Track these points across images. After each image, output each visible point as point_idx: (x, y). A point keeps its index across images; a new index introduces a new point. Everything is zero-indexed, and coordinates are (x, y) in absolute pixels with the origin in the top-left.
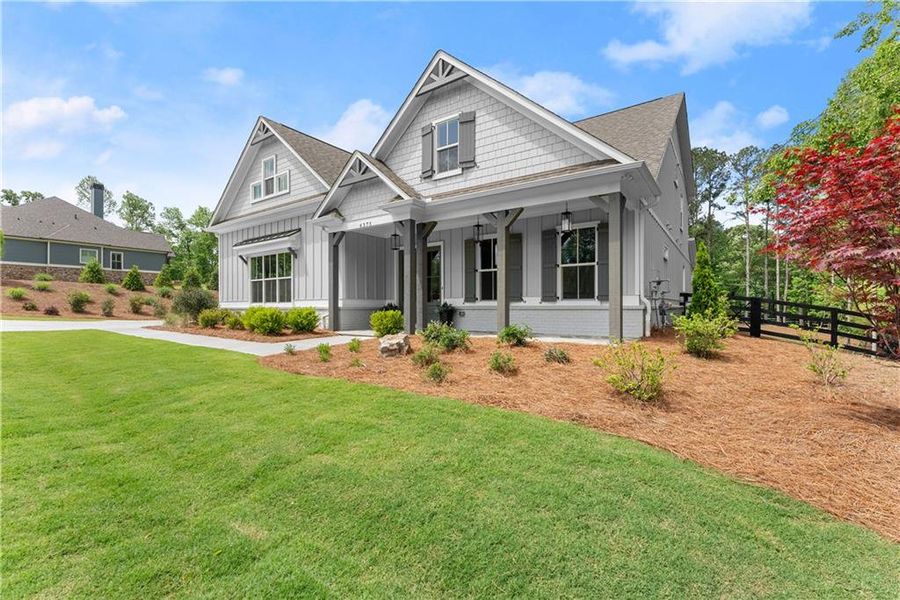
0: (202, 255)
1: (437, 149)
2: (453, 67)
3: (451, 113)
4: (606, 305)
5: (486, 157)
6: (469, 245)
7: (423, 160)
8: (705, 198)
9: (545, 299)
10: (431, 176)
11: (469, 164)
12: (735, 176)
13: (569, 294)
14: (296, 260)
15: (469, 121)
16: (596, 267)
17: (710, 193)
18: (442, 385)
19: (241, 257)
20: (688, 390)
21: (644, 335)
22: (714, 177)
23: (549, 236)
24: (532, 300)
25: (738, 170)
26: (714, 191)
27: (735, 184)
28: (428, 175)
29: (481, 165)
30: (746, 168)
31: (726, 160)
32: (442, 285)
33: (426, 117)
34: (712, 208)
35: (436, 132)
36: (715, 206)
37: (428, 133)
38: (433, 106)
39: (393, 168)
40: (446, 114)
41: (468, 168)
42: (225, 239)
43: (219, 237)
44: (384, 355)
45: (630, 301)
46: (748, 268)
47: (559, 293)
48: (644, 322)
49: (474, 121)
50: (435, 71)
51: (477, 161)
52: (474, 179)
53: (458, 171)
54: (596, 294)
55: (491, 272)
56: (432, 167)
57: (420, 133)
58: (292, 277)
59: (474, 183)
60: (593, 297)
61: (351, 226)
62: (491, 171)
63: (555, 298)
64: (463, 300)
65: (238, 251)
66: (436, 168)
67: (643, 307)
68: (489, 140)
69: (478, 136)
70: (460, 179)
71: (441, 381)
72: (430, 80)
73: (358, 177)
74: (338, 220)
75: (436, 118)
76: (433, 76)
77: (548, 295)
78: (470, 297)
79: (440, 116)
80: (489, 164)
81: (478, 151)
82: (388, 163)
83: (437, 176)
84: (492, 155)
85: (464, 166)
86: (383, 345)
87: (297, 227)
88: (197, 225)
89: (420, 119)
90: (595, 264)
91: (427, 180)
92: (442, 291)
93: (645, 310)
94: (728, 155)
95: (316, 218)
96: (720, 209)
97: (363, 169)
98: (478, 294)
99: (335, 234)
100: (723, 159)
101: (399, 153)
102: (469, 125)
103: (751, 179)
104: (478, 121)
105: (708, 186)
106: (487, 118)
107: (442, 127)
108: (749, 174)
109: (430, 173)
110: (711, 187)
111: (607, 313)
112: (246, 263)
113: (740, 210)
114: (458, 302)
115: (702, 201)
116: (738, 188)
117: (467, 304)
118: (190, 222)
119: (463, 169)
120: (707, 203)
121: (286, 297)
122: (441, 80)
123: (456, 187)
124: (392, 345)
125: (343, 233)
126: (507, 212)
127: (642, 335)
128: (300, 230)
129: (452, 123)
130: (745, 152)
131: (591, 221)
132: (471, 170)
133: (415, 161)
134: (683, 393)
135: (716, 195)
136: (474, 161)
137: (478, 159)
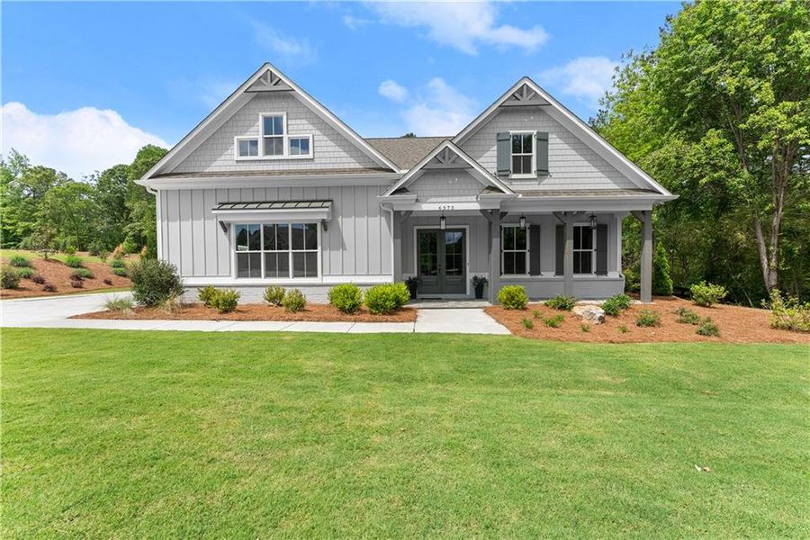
1: (513, 154)
2: (536, 94)
3: (525, 128)
5: (558, 170)
7: (498, 159)
9: (557, 273)
10: (508, 175)
11: (544, 173)
14: (326, 235)
15: (544, 139)
16: (594, 254)
19: (221, 223)
24: (548, 274)
28: (503, 173)
29: (555, 176)
32: (468, 261)
33: (500, 125)
35: (511, 140)
37: (503, 139)
40: (520, 128)
41: (542, 175)
49: (547, 140)
52: (547, 185)
53: (533, 176)
56: (508, 169)
57: (494, 137)
58: (318, 251)
59: (547, 188)
60: (591, 272)
61: (426, 207)
62: (563, 181)
65: (217, 216)
66: (511, 169)
67: (620, 279)
68: (560, 158)
69: (550, 153)
70: (535, 182)
73: (447, 164)
75: (511, 129)
76: (517, 95)
77: (560, 270)
79: (515, 128)
80: (560, 175)
81: (551, 164)
83: (513, 176)
84: (564, 169)
85: (539, 173)
87: (327, 198)
90: (593, 250)
91: (503, 177)
92: (468, 266)
95: (387, 195)
98: (503, 269)
102: (544, 142)
104: (550, 141)
106: (558, 141)
107: (517, 137)
109: (506, 173)
119: (538, 176)
125: (411, 212)
128: (331, 201)
129: (528, 137)
132: (545, 177)
133: (490, 159)
136: (547, 171)
137: (550, 170)
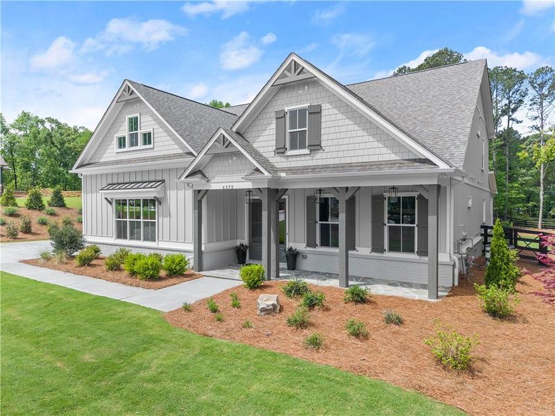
0: (25, 159)
1: (288, 131)
2: (303, 68)
3: (301, 102)
4: (426, 259)
5: (330, 143)
6: (310, 200)
7: (276, 137)
8: (505, 112)
9: (374, 250)
10: (284, 153)
11: (316, 147)
12: (532, 93)
13: (393, 248)
14: (160, 207)
15: (316, 112)
16: (416, 229)
17: (509, 108)
18: (320, 350)
19: (106, 199)
20: (486, 357)
21: (453, 285)
22: (513, 94)
23: (377, 199)
24: (363, 250)
25: (535, 88)
26: (512, 106)
27: (531, 100)
28: (280, 151)
29: (327, 149)
30: (542, 86)
31: (524, 78)
32: (287, 231)
33: (279, 102)
34: (511, 122)
35: (288, 116)
36: (513, 120)
37: (281, 117)
38: (285, 94)
39: (249, 140)
40: (297, 103)
41: (315, 150)
42: (89, 181)
43: (82, 178)
44: (263, 313)
45: (444, 258)
46: (542, 177)
47: (386, 246)
48: (453, 273)
49: (320, 112)
50: (289, 69)
51: (322, 145)
52: (319, 159)
53: (306, 151)
54: (416, 250)
55: (329, 224)
56: (284, 146)
57: (273, 115)
58: (156, 221)
59: (320, 163)
60: (413, 252)
61: (214, 186)
62: (335, 155)
63: (382, 251)
64: (305, 245)
65: (104, 194)
66: (288, 146)
67: (452, 263)
68: (333, 130)
69: (323, 125)
70: (308, 158)
71: (319, 348)
72: (283, 76)
73: (221, 149)
74: (204, 181)
75: (287, 105)
76: (286, 72)
77: (377, 247)
78: (311, 244)
79: (292, 104)
80: (332, 149)
81: (323, 137)
82: (245, 136)
83: (289, 153)
84: (335, 142)
85: (312, 148)
86: (262, 306)
87: (160, 179)
88: (20, 129)
89: (274, 103)
90: (415, 225)
91: (280, 155)
92: (287, 236)
93: (454, 266)
94: (526, 74)
95: (183, 178)
96: (517, 122)
97: (226, 144)
98: (318, 242)
99: (199, 191)
100: (522, 77)
101: (255, 129)
102: (316, 115)
103: (547, 96)
104: (324, 113)
105: (507, 102)
106: (331, 111)
107: (293, 113)
108: (545, 91)
109: (283, 150)
110: (510, 102)
111: (427, 266)
112: (111, 203)
113: (535, 124)
114: (301, 246)
115: (502, 115)
116: (534, 103)
117: (308, 249)
118: (13, 126)
119: (311, 151)
120: (506, 117)
121: (151, 237)
122: (292, 77)
123: (305, 164)
124: (269, 306)
125: (207, 190)
126: (347, 188)
127: (451, 285)
128: (164, 181)
129: (302, 111)
130: (540, 72)
131: (412, 191)
132: (317, 151)
133: (270, 138)
134: (483, 360)
135: (514, 110)
136: (320, 145)
137: (323, 144)
